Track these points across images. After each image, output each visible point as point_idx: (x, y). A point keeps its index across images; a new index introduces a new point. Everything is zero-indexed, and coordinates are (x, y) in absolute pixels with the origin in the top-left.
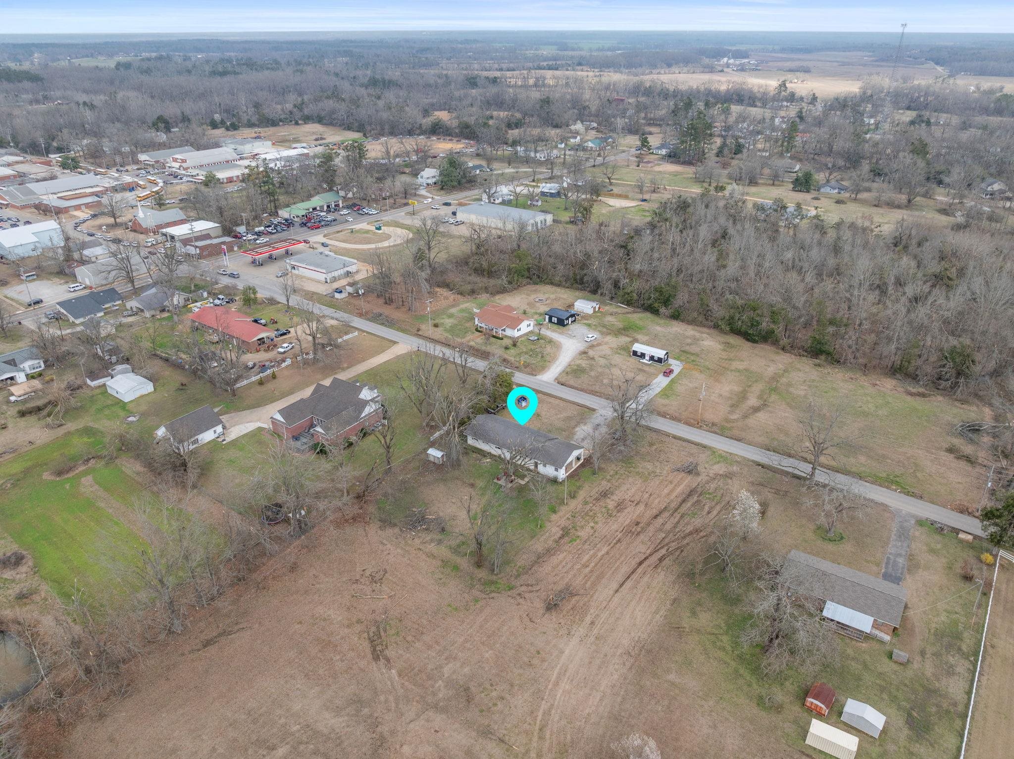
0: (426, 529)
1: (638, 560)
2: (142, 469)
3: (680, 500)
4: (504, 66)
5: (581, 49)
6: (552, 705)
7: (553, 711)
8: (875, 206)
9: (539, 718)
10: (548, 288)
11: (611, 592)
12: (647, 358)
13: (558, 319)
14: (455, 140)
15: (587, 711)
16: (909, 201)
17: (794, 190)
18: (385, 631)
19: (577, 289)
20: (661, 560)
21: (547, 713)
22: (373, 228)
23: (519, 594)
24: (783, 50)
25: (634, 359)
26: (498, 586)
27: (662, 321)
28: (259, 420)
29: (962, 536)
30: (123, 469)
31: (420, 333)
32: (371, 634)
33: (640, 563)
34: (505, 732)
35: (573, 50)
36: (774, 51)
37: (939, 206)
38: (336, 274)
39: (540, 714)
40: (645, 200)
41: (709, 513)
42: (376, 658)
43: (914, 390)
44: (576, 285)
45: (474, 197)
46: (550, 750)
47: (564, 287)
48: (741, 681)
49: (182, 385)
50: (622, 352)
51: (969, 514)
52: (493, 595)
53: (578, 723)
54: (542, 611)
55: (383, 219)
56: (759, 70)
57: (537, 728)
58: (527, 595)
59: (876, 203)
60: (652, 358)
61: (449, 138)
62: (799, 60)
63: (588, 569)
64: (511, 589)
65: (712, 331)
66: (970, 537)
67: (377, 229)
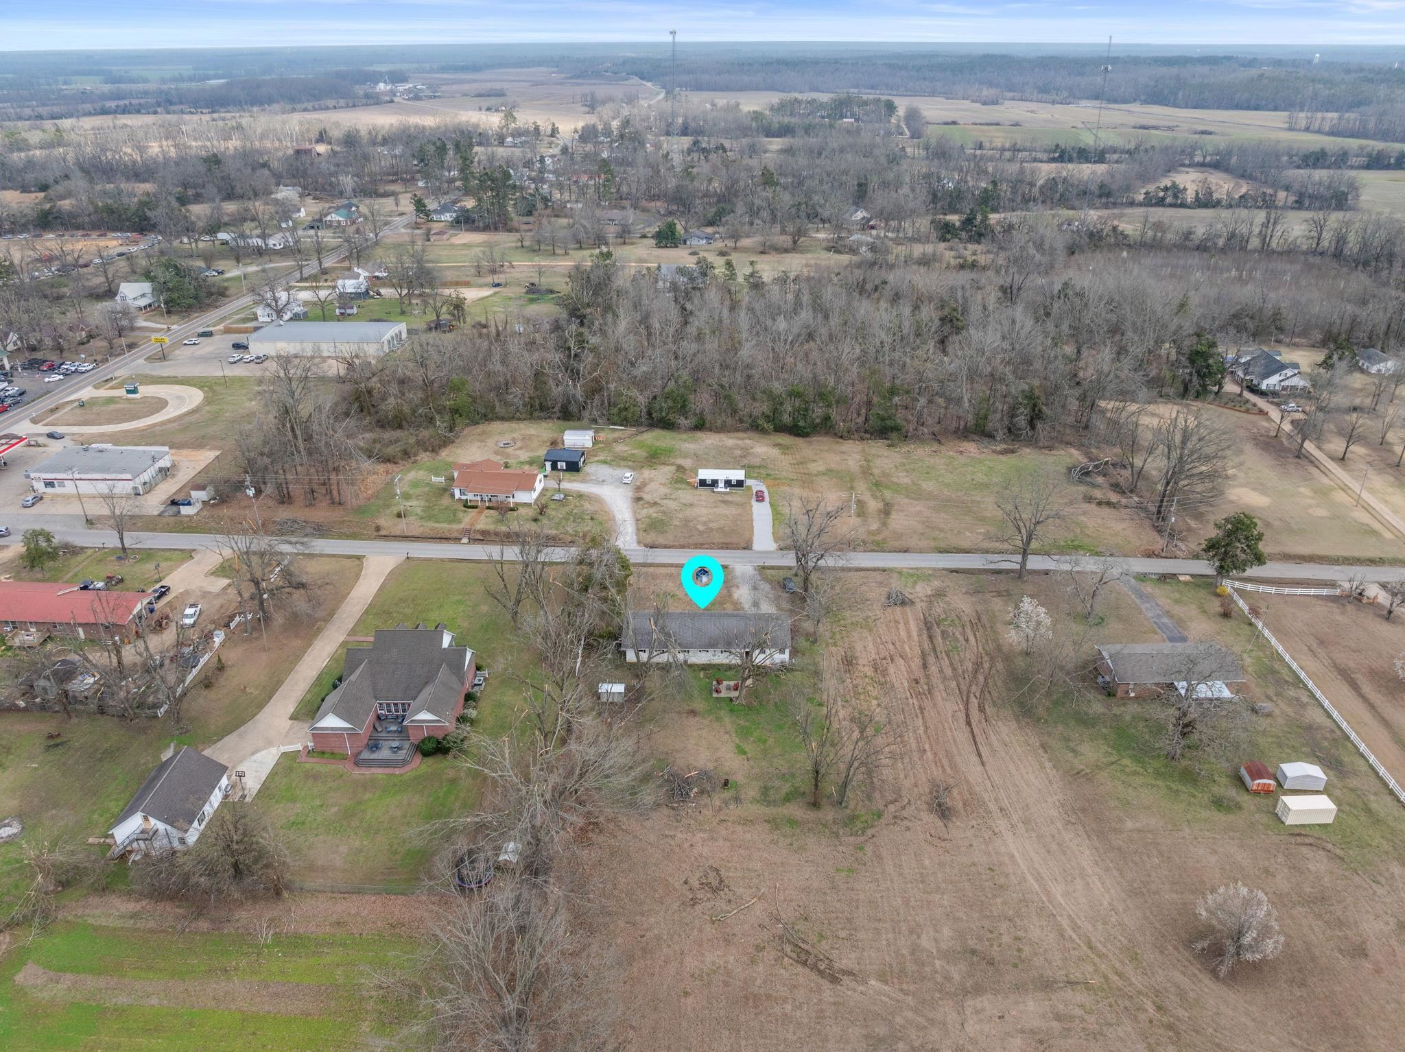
0: (702, 792)
1: (962, 721)
2: (132, 906)
3: (925, 637)
4: (44, 111)
5: (146, 81)
6: (1070, 916)
7: (1079, 922)
8: (762, 253)
9: (1074, 936)
10: (497, 426)
11: (980, 768)
12: (721, 484)
13: (567, 463)
14: (94, 235)
15: (1105, 903)
16: (795, 242)
17: (658, 246)
18: (804, 941)
19: (540, 418)
20: (982, 709)
21: (1075, 928)
22: (121, 392)
23: (895, 817)
24: (444, 69)
25: (704, 492)
26: (863, 819)
27: (685, 436)
28: (269, 743)
29: (1182, 578)
30: (90, 920)
31: (383, 533)
32: (794, 955)
33: (969, 723)
34: (1064, 972)
35: (133, 81)
36: (432, 71)
37: (825, 244)
38: (146, 477)
39: (1070, 932)
40: (498, 285)
41: (967, 640)
42: (834, 980)
43: (998, 448)
44: (536, 414)
45: (237, 317)
46: (1123, 964)
47: (519, 419)
48: (1183, 797)
49: (51, 737)
50: (678, 486)
51: (1158, 556)
52: (869, 832)
53: (1113, 919)
54: (940, 823)
55: (116, 374)
56: (439, 97)
57: (1085, 948)
58: (905, 813)
59: (761, 249)
60: (728, 483)
61: (80, 233)
62: (474, 81)
63: (929, 754)
64: (880, 815)
65: (750, 434)
66: (1188, 578)
67: (129, 392)
